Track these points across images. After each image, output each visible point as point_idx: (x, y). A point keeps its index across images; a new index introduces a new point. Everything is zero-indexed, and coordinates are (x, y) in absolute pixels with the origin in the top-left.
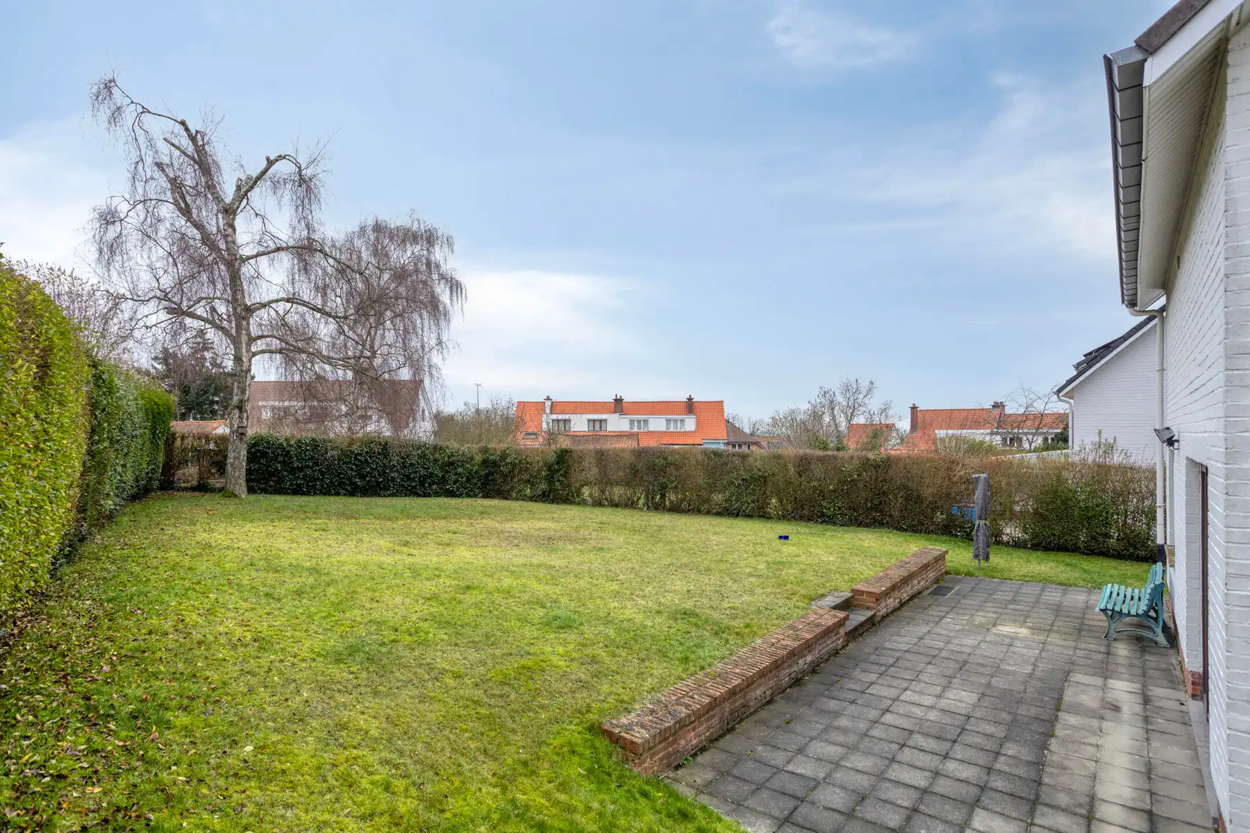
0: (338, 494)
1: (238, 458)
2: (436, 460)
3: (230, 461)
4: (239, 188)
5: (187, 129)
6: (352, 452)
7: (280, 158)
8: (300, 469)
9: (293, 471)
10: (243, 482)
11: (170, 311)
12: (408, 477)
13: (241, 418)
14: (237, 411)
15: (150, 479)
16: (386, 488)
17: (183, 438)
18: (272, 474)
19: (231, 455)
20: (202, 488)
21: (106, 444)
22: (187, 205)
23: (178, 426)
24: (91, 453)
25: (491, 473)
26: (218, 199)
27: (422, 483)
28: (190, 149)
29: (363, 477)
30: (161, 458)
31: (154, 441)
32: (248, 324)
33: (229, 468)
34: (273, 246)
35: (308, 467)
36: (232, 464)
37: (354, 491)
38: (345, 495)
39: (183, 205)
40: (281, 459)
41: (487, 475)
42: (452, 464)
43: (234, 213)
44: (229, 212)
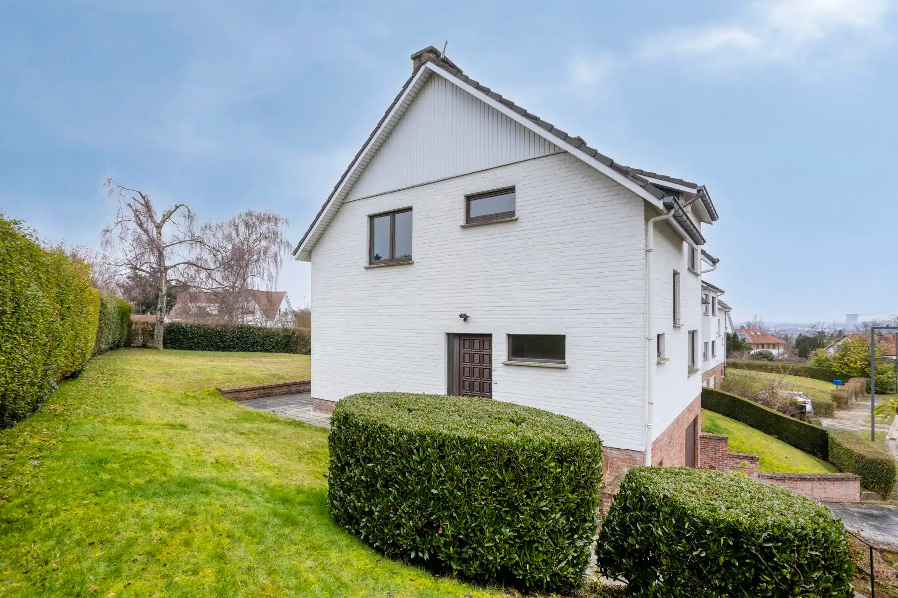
0: (210, 350)
1: (159, 333)
2: (259, 335)
3: (155, 333)
4: (164, 216)
5: (141, 195)
6: (217, 331)
7: (181, 205)
8: (192, 338)
9: (188, 339)
10: (161, 343)
11: (131, 268)
12: (245, 343)
13: (161, 315)
14: (159, 312)
15: (120, 341)
16: (235, 348)
17: (136, 324)
18: (177, 341)
19: (156, 331)
20: (144, 346)
21: (104, 325)
22: (141, 222)
23: (134, 317)
24: (99, 327)
25: (288, 342)
26: (154, 222)
27: (252, 346)
28: (143, 202)
29: (222, 342)
30: (125, 332)
31: (122, 325)
32: (166, 274)
33: (155, 337)
34: (178, 241)
35: (195, 337)
36: (156, 335)
37: (218, 349)
38: (213, 351)
39: (139, 222)
40: (182, 333)
41: (286, 343)
42: (268, 337)
43: (161, 227)
44: (159, 227)
